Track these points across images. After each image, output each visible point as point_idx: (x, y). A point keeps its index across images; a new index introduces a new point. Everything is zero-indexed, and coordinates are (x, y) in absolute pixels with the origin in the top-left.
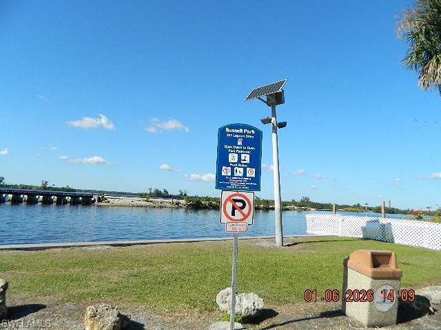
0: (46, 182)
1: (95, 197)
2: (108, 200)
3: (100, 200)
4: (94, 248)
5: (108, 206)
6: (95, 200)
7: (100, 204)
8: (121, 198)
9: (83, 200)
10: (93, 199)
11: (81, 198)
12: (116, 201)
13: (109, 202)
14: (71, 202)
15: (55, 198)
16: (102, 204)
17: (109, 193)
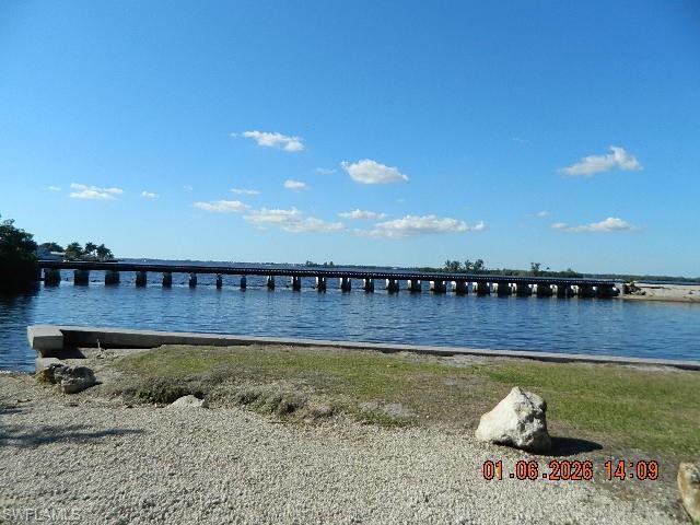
0: (537, 265)
1: (619, 286)
2: (643, 291)
3: (627, 291)
4: (647, 369)
5: (644, 300)
6: (618, 291)
7: (627, 297)
8: (665, 286)
9: (599, 290)
10: (614, 289)
11: (594, 288)
12: (658, 293)
13: (644, 294)
14: (579, 294)
15: (555, 288)
16: (632, 297)
17: (642, 279)
